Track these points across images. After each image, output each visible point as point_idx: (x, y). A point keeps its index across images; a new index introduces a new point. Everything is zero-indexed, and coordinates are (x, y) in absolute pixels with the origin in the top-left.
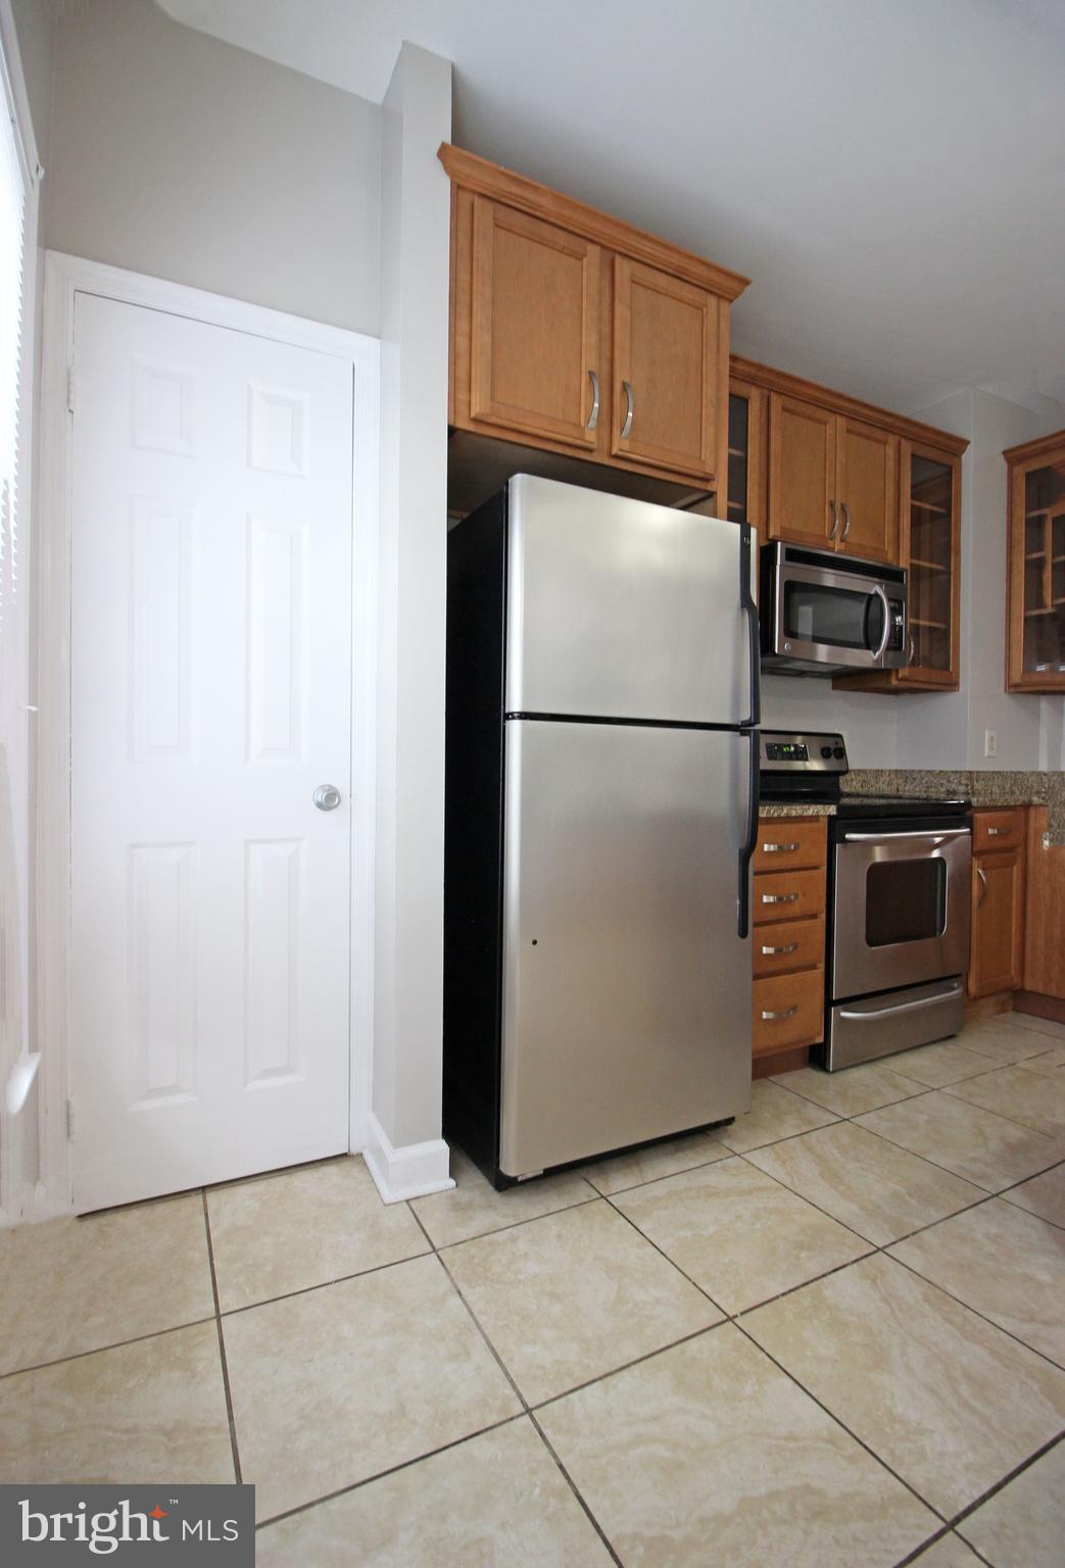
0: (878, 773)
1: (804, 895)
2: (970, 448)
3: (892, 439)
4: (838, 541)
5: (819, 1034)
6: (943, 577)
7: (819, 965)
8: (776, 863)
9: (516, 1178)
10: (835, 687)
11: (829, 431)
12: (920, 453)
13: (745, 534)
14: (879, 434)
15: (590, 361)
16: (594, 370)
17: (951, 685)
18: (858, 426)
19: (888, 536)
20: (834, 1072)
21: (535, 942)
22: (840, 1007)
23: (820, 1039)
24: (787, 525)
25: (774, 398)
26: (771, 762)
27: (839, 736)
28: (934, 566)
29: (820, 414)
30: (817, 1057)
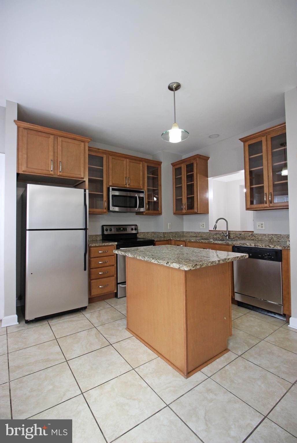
0: (148, 233)
1: (109, 261)
2: (162, 163)
3: (141, 163)
4: (128, 185)
5: (115, 290)
6: (157, 191)
7: (114, 276)
8: (102, 255)
9: (27, 320)
10: (136, 215)
11: (125, 162)
12: (150, 165)
13: (85, 191)
14: (138, 162)
15: (51, 158)
16: (52, 159)
17: (160, 214)
18: (132, 161)
19: (141, 183)
20: (119, 298)
21: (32, 274)
22: (120, 285)
23: (116, 291)
24: (114, 183)
25: (110, 156)
26: (117, 232)
27: (136, 225)
28: (154, 188)
29: (122, 159)
30: (116, 295)
